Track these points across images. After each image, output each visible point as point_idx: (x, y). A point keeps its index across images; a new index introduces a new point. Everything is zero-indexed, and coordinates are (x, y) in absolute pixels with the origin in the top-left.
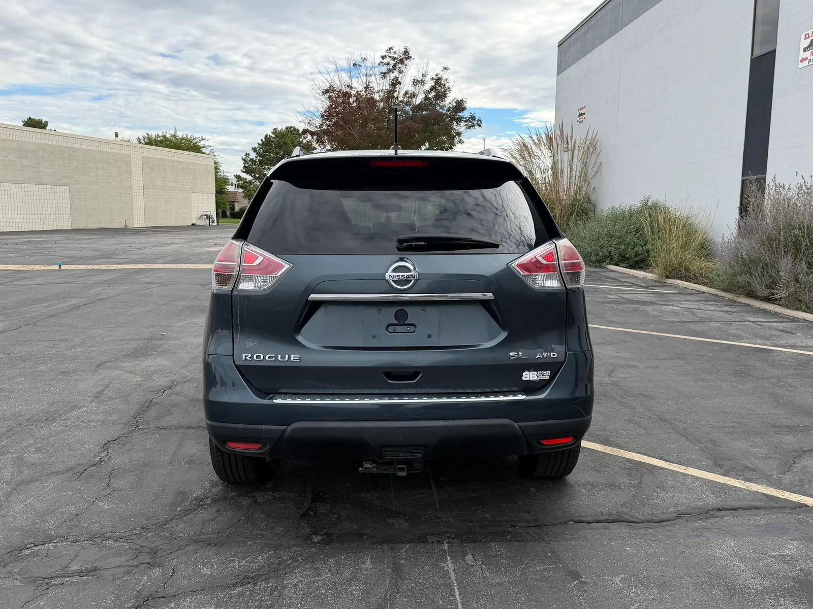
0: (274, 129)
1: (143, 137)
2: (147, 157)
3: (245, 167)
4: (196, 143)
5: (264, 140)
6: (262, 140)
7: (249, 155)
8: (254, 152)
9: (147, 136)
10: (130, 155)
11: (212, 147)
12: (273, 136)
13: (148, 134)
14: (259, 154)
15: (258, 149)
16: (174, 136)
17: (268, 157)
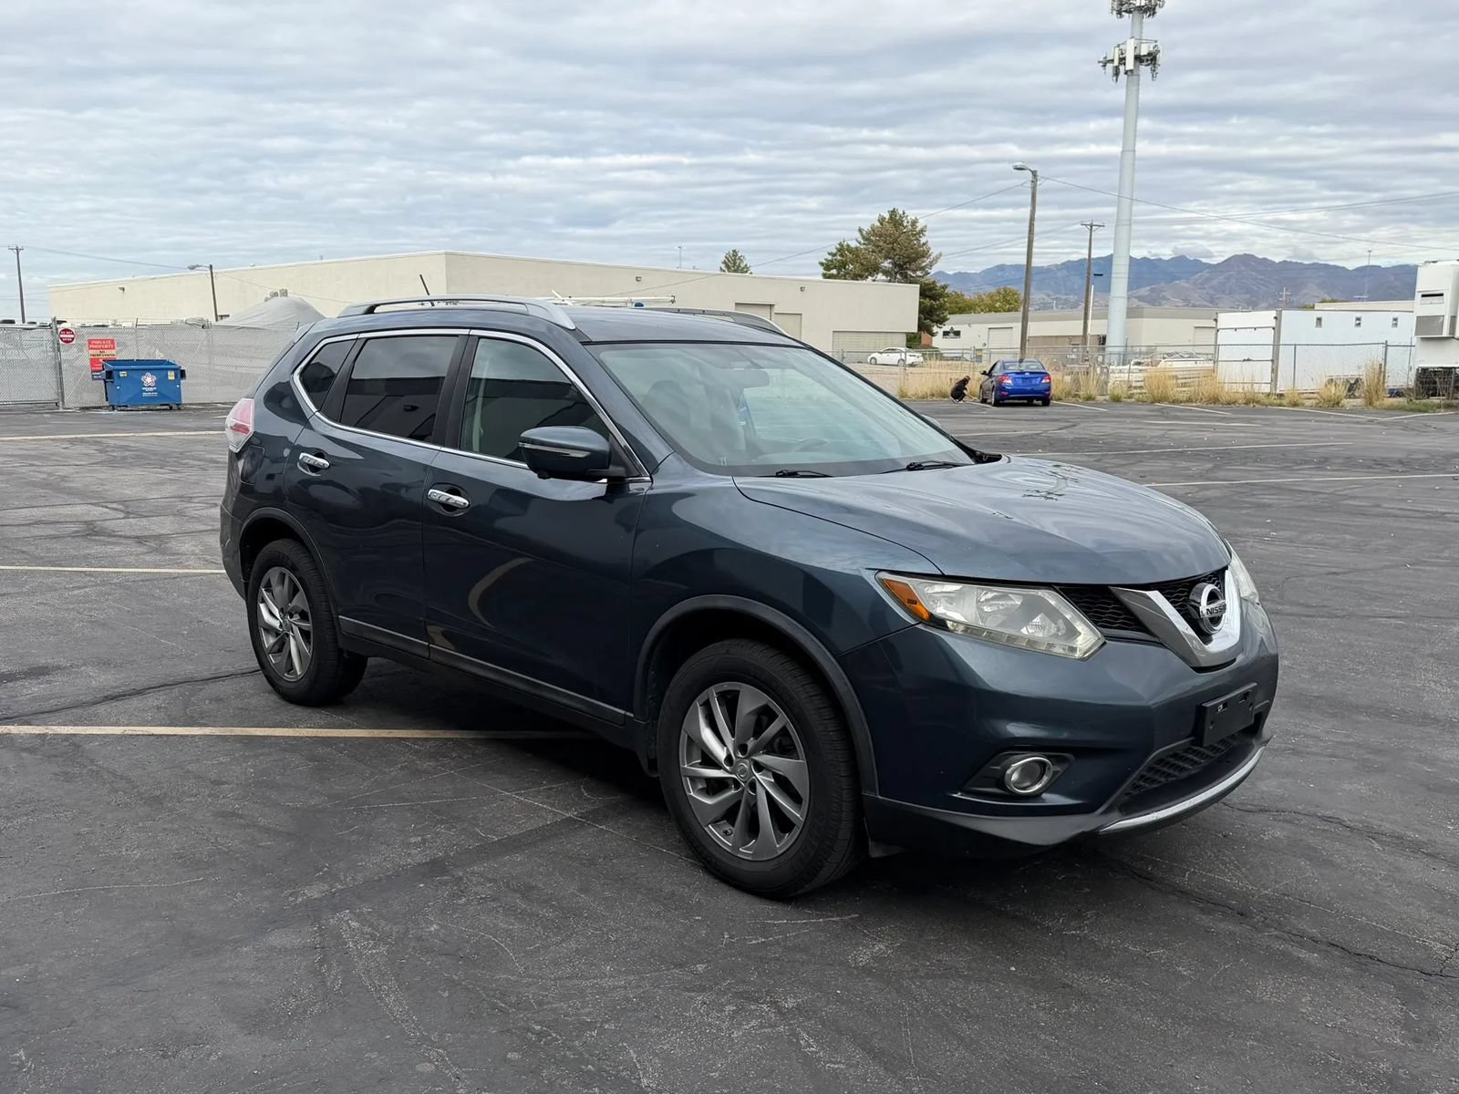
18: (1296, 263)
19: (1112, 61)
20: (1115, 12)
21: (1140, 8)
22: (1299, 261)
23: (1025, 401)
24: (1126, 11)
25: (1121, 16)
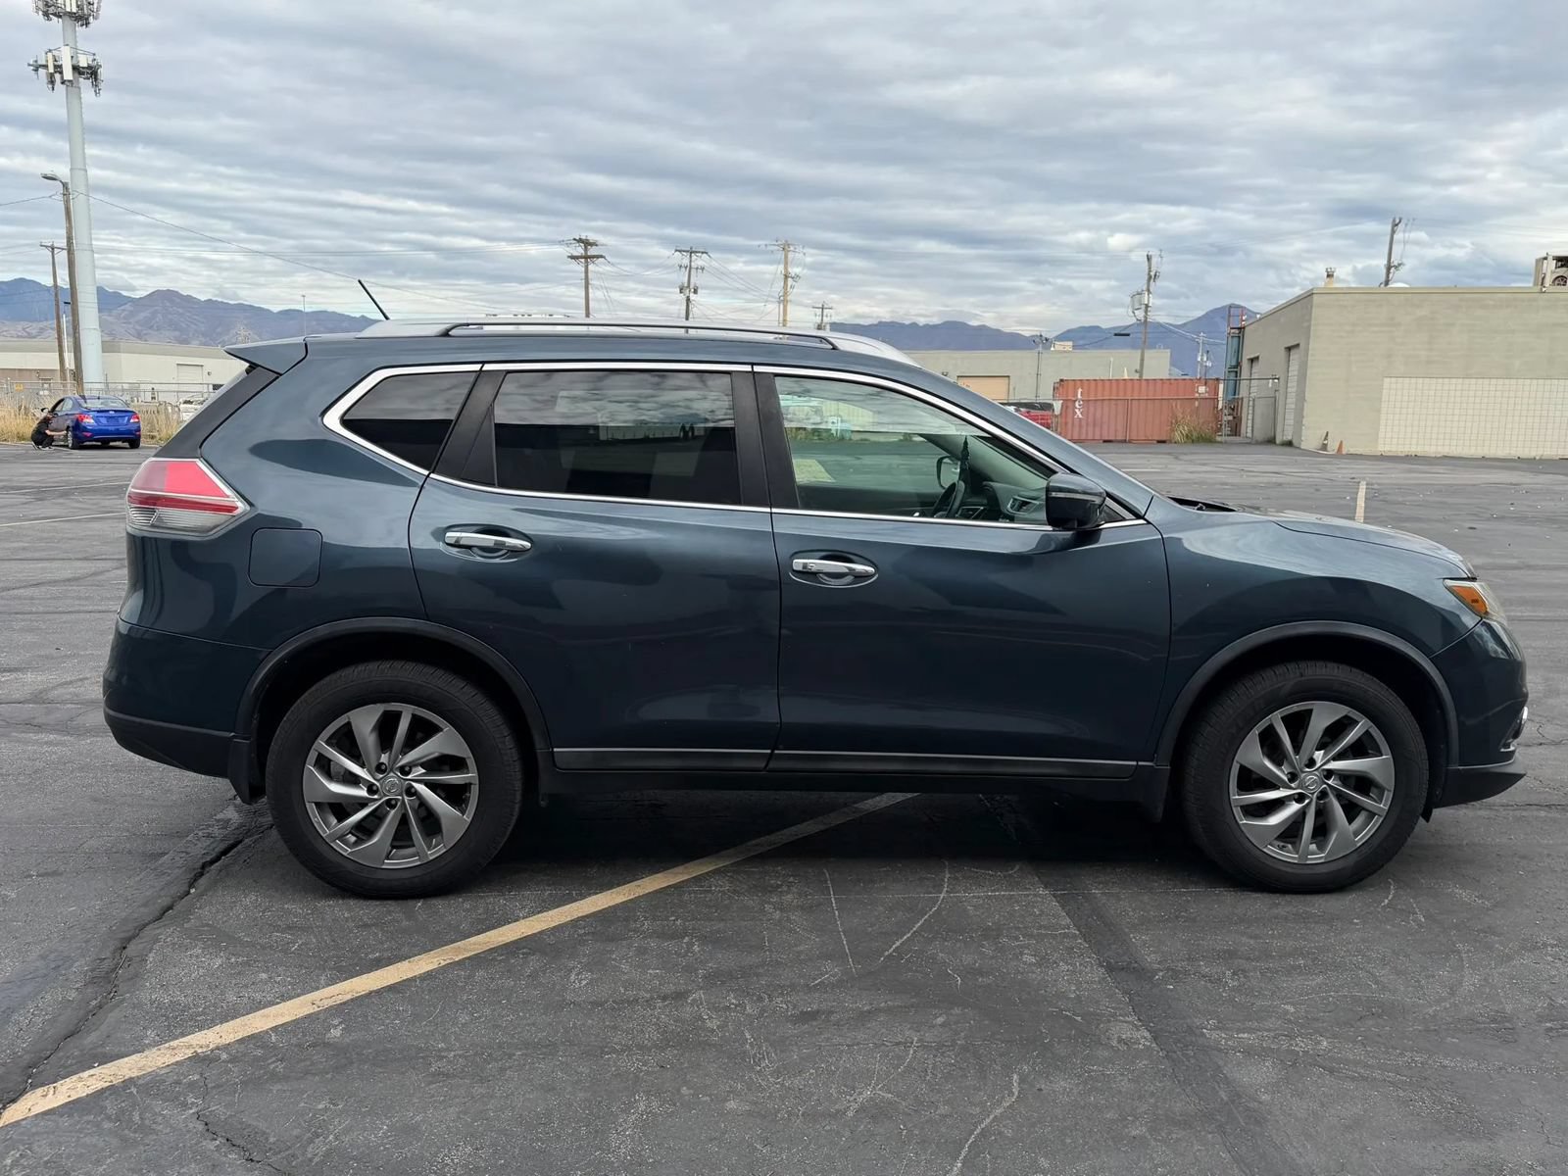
18: (222, 302)
19: (46, 67)
20: (41, 13)
21: (71, 15)
22: (226, 301)
23: (99, 444)
24: (54, 14)
25: (49, 19)
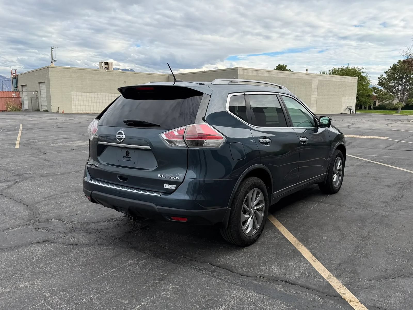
0: (399, 61)
1: (332, 70)
2: (321, 80)
3: (379, 82)
4: (359, 71)
5: (392, 67)
6: (391, 67)
7: (382, 75)
8: (386, 74)
9: (334, 69)
10: (312, 80)
11: (367, 73)
12: (398, 64)
13: (334, 68)
14: (388, 75)
15: (388, 72)
16: (348, 68)
17: (393, 76)
